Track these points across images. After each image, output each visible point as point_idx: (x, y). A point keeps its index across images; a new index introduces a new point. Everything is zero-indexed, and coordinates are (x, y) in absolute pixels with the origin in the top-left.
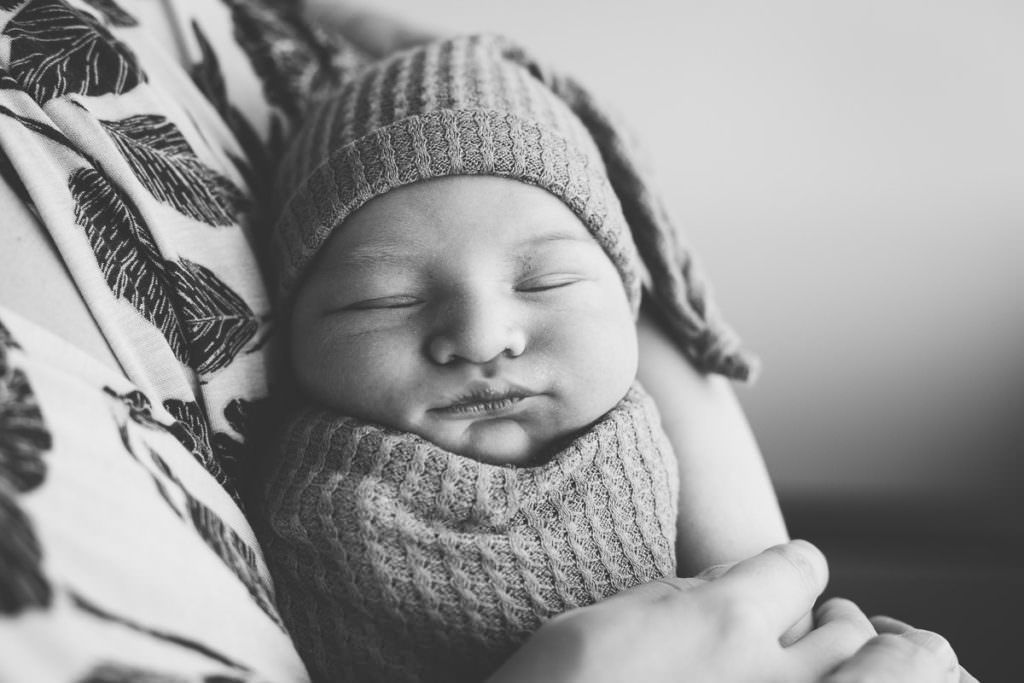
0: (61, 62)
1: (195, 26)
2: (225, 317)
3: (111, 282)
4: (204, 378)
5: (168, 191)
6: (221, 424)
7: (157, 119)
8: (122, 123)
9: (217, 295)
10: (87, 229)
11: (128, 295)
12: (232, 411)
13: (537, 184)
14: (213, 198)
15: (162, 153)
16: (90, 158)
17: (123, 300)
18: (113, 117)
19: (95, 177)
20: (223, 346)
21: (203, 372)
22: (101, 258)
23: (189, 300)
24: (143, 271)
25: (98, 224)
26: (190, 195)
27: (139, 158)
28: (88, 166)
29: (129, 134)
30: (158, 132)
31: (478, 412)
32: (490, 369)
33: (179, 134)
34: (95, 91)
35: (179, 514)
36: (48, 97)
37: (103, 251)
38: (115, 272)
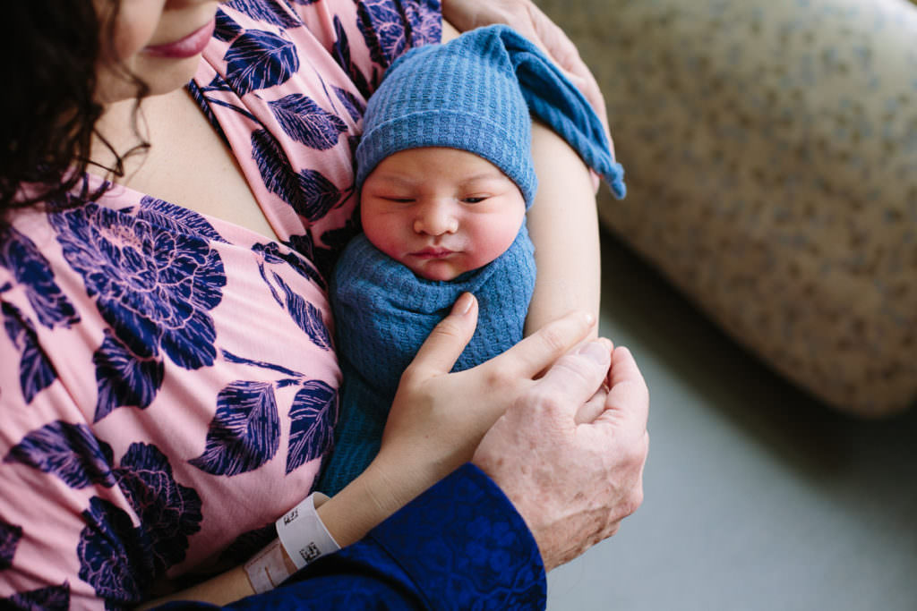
0: (251, 72)
1: (336, 20)
2: (325, 193)
3: (267, 185)
4: (312, 223)
5: (300, 135)
6: (318, 243)
7: (297, 96)
8: (280, 101)
9: (321, 184)
10: (257, 161)
11: (275, 191)
12: (324, 237)
13: (473, 153)
14: (323, 135)
15: (298, 115)
16: (261, 124)
17: (273, 193)
18: (275, 99)
19: (263, 134)
20: (322, 208)
21: (311, 221)
22: (263, 175)
23: (305, 190)
24: (284, 176)
25: (263, 156)
26: (311, 136)
27: (286, 119)
28: (260, 128)
29: (283, 107)
30: (297, 104)
31: (430, 258)
32: (438, 239)
33: (310, 101)
34: (268, 85)
35: (282, 305)
36: (244, 93)
37: (265, 170)
38: (270, 180)
